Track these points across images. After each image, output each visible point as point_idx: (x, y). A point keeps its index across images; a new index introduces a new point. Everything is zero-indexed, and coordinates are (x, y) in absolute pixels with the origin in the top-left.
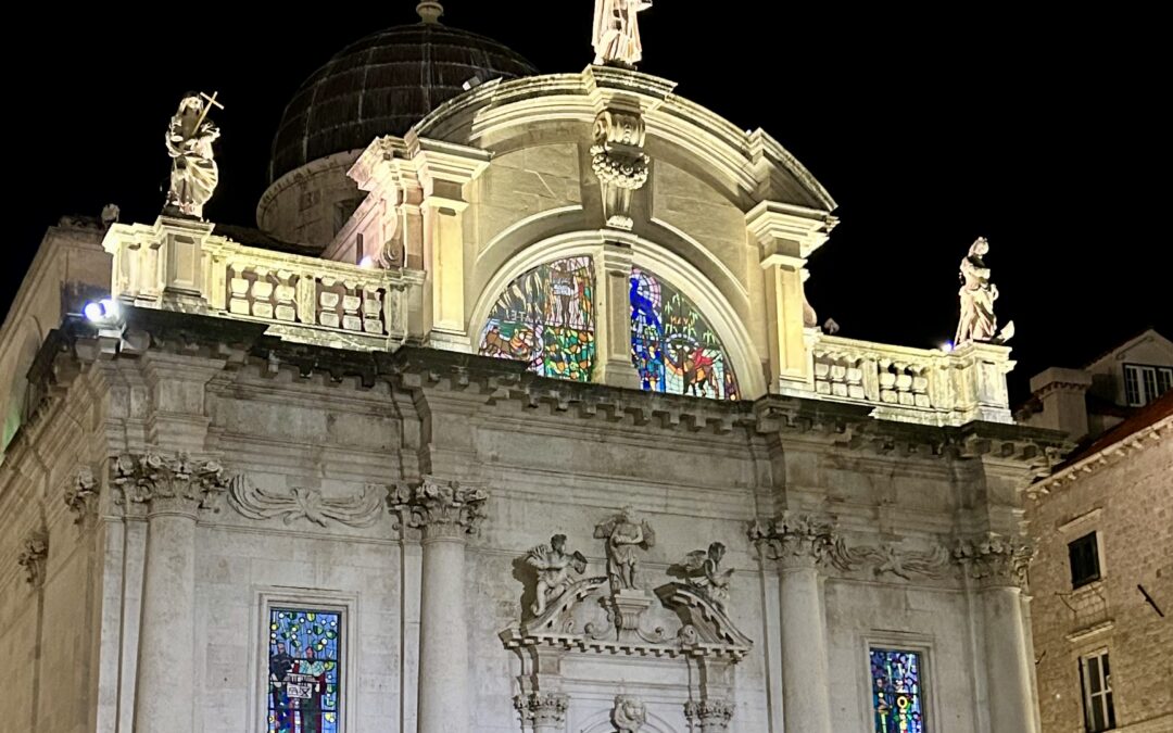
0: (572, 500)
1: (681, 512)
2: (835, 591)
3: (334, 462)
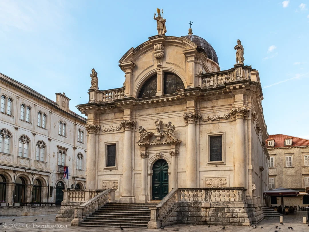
0: (151, 119)
1: (171, 117)
2: (202, 126)
3: (115, 121)
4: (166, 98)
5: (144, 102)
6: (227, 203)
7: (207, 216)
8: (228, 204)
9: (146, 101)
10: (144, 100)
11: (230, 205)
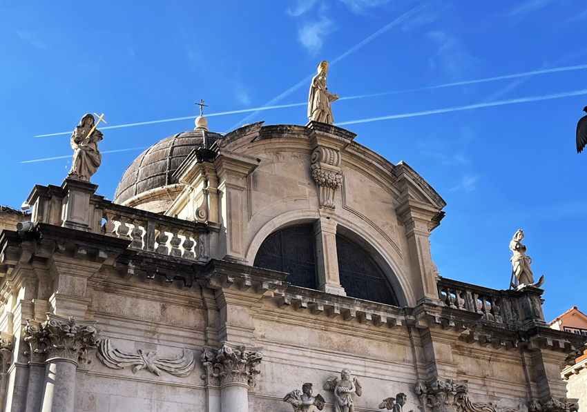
1: (374, 376)
3: (165, 334)
4: (372, 312)
5: (300, 301)
9: (308, 300)
10: (304, 295)
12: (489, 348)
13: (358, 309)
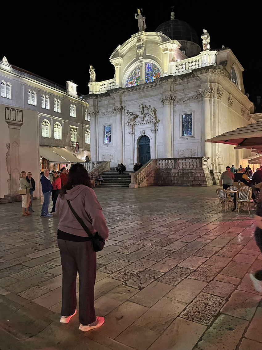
1: (151, 101)
2: (176, 107)
3: (109, 107)
6: (190, 169)
7: (176, 179)
8: (192, 170)
11: (193, 171)
12: (186, 80)
13: (143, 86)
